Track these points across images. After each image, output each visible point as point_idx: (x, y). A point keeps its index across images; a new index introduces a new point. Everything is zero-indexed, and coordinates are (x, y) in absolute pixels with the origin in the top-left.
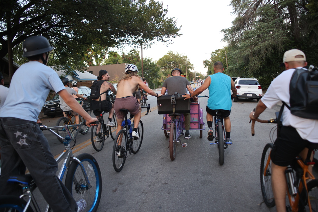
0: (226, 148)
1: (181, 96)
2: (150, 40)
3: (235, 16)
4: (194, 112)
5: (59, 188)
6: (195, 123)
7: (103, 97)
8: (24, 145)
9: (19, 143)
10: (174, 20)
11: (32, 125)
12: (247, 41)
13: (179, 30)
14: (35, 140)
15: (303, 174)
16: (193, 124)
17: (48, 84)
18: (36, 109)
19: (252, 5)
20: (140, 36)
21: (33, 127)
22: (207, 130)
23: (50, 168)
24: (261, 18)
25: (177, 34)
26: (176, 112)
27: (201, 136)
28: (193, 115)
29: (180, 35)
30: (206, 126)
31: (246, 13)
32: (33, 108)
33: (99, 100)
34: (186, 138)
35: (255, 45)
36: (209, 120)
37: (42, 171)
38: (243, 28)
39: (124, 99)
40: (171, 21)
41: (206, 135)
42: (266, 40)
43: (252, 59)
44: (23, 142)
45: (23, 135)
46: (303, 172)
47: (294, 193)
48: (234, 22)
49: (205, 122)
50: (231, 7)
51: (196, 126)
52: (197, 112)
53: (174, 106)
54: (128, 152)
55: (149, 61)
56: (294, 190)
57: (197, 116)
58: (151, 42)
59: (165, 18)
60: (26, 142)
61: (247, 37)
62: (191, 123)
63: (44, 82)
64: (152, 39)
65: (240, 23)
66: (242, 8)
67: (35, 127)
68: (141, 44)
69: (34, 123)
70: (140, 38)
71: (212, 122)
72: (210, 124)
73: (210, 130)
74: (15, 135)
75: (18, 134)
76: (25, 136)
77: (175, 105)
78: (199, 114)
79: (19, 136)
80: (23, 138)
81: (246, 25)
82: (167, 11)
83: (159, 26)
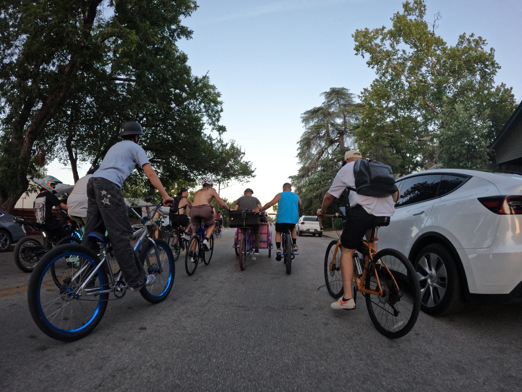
0: (293, 258)
1: (251, 211)
2: (227, 180)
3: (300, 166)
4: (264, 232)
5: (131, 254)
6: (264, 242)
7: (181, 212)
8: (106, 204)
9: (103, 201)
10: (249, 163)
11: (116, 187)
12: (310, 186)
13: (253, 171)
14: (117, 201)
15: (368, 252)
16: (262, 243)
17: (136, 157)
18: (122, 175)
19: (315, 157)
20: (219, 175)
21: (117, 190)
22: (275, 250)
23: (126, 232)
24: (323, 168)
25: (251, 175)
26: (246, 225)
27: (270, 256)
28: (263, 235)
29: (254, 176)
30: (275, 246)
31: (310, 164)
32: (120, 174)
33: (177, 213)
34: (256, 254)
35: (317, 190)
36: (278, 241)
37: (118, 233)
38: (308, 176)
39: (199, 207)
40: (247, 163)
41: (274, 255)
42: (326, 186)
43: (314, 201)
44: (106, 201)
45: (107, 194)
46: (369, 250)
47: (360, 274)
48: (300, 171)
49: (274, 242)
50: (298, 158)
51: (265, 245)
52: (266, 232)
53: (244, 220)
54: (200, 259)
55: (225, 201)
56: (360, 272)
57: (266, 235)
58: (229, 181)
59: (242, 161)
60: (109, 202)
61: (311, 183)
62: (260, 242)
63: (132, 155)
64: (229, 178)
65: (304, 172)
66: (307, 159)
67: (119, 190)
68: (220, 183)
69: (119, 187)
70: (219, 177)
71: (280, 243)
72: (278, 245)
73: (278, 251)
74: (101, 193)
75: (104, 192)
76: (109, 196)
77: (246, 219)
78: (268, 234)
79: (104, 195)
80: (107, 198)
81: (310, 174)
82: (244, 154)
83: (236, 167)
